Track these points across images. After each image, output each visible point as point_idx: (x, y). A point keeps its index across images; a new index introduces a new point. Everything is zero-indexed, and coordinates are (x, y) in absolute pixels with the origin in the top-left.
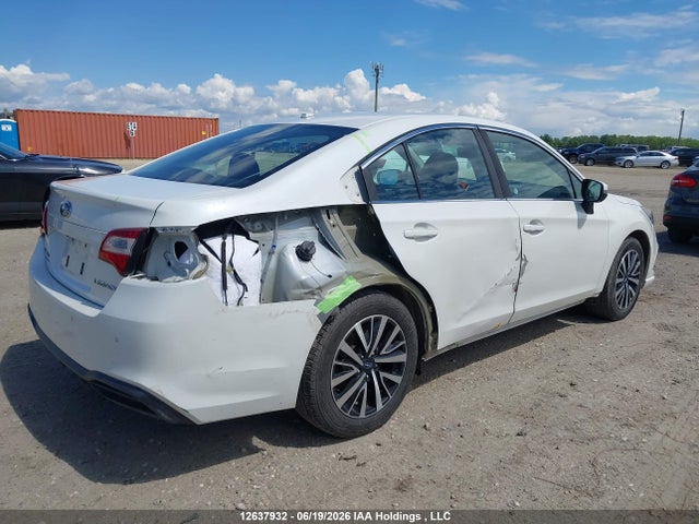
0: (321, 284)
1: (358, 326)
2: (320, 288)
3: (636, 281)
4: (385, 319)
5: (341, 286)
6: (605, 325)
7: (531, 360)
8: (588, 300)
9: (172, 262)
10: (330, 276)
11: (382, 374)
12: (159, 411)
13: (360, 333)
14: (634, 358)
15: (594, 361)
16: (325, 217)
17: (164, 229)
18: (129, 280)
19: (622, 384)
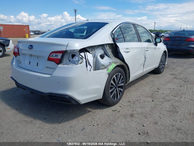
0: (107, 65)
1: (115, 76)
2: (107, 66)
3: (164, 63)
4: (120, 74)
5: (112, 65)
6: (158, 75)
7: (146, 84)
8: (155, 69)
9: (71, 60)
10: (110, 63)
11: (119, 89)
12: (72, 101)
13: (115, 78)
14: (169, 82)
15: (161, 83)
16: (106, 47)
17: (70, 50)
18: (60, 65)
19: (170, 88)
